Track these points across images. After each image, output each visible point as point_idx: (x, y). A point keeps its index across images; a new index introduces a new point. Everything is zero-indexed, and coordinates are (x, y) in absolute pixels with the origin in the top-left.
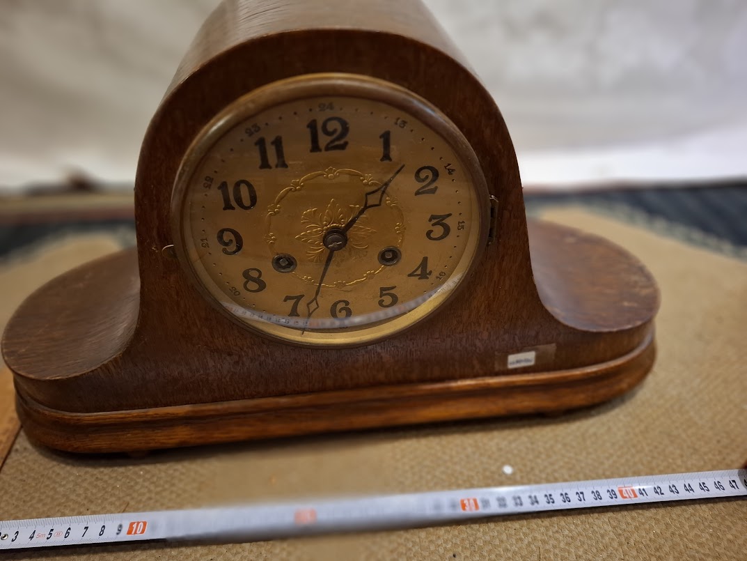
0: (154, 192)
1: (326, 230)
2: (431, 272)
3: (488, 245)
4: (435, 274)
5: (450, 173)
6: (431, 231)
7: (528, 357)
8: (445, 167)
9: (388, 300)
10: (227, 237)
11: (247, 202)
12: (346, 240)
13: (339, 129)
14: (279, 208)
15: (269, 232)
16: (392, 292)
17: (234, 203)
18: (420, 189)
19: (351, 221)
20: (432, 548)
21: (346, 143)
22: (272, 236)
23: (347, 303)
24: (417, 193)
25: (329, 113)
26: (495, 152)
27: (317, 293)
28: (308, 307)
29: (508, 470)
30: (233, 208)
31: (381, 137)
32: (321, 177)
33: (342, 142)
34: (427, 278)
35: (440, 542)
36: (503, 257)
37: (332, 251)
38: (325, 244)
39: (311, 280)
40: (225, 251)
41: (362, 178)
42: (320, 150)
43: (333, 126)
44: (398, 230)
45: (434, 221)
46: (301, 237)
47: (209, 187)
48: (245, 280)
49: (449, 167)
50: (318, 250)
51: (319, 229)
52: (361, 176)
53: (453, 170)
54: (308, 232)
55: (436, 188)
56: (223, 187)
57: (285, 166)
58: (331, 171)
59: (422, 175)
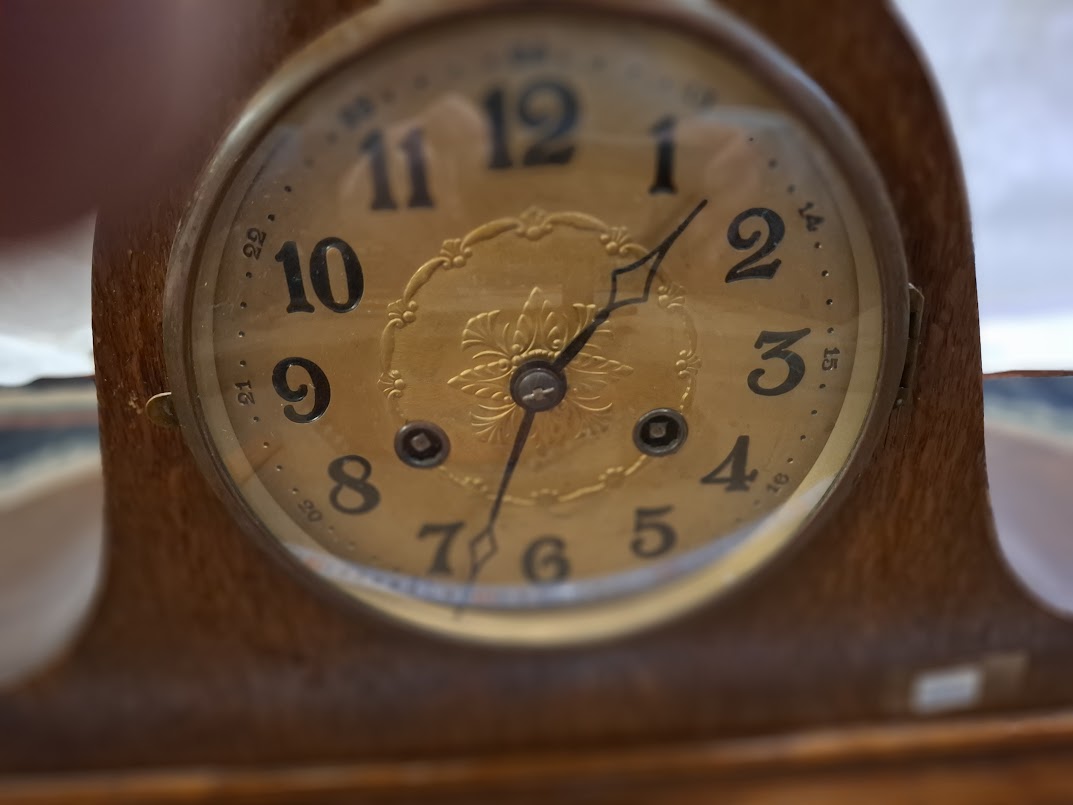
0: (134, 266)
1: (517, 363)
2: (754, 475)
3: (895, 406)
4: (764, 479)
5: (811, 227)
6: (759, 372)
8: (801, 212)
9: (652, 539)
10: (297, 377)
11: (340, 293)
12: (563, 390)
14: (414, 309)
15: (389, 368)
16: (667, 519)
17: (311, 296)
18: (739, 266)
19: (575, 341)
21: (572, 149)
22: (398, 377)
23: (559, 543)
24: (732, 276)
25: (534, 72)
26: (918, 178)
27: (494, 513)
28: (472, 552)
30: (310, 309)
31: (653, 133)
32: (508, 234)
33: (561, 145)
34: (746, 489)
36: (923, 441)
37: (531, 409)
38: (516, 394)
39: (479, 486)
40: (290, 414)
41: (604, 237)
42: (512, 166)
44: (682, 367)
45: (767, 347)
46: (462, 379)
47: (258, 253)
48: (333, 484)
49: (808, 212)
50: (499, 413)
51: (502, 361)
52: (603, 232)
53: (819, 220)
54: (477, 368)
55: (777, 263)
56: (288, 256)
57: (430, 204)
58: (533, 218)
59: (745, 231)
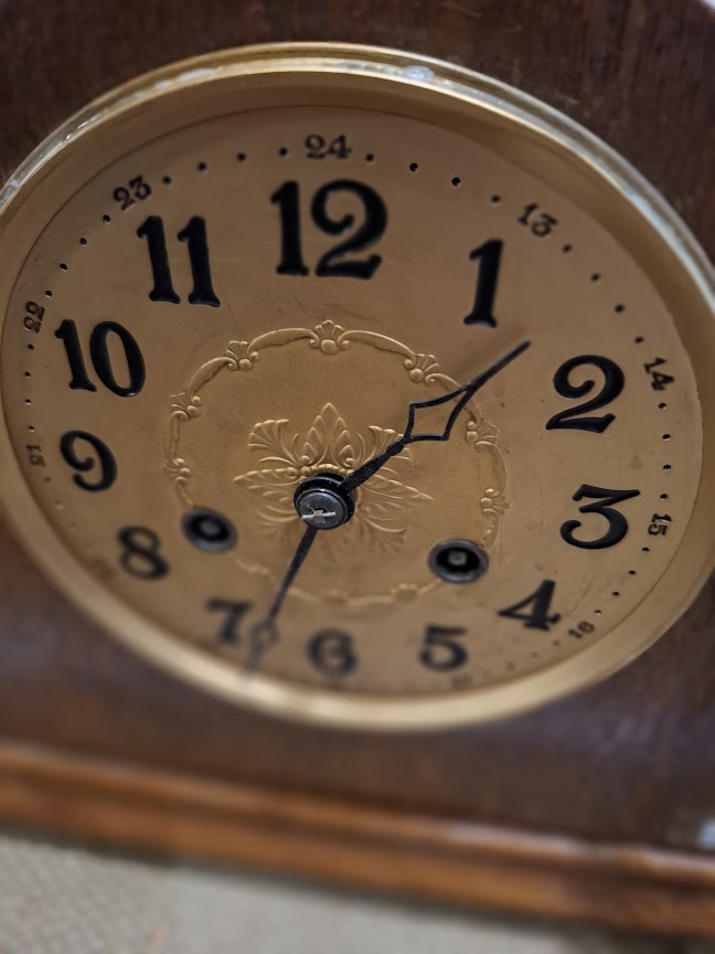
1: (307, 474)
2: (556, 619)
4: (568, 624)
5: (657, 385)
6: (576, 524)
8: (647, 367)
9: (442, 654)
10: (82, 450)
11: (121, 374)
12: (348, 509)
13: (360, 218)
14: (198, 405)
15: (174, 456)
16: (461, 640)
17: (92, 375)
18: (563, 415)
19: (368, 464)
21: (375, 261)
22: (183, 466)
24: (556, 423)
25: (333, 170)
27: (276, 610)
30: (92, 388)
31: (474, 255)
32: (301, 343)
33: (362, 256)
34: (547, 629)
37: (312, 530)
38: (299, 509)
39: (266, 577)
40: (79, 481)
41: (408, 361)
42: (304, 271)
43: (342, 205)
44: (488, 505)
45: (587, 501)
46: (248, 480)
47: (36, 328)
48: (123, 549)
49: (659, 369)
50: (283, 516)
51: (290, 469)
52: (408, 357)
53: (668, 379)
54: (264, 471)
55: (610, 418)
56: (66, 332)
57: (215, 302)
58: (328, 332)
59: (577, 378)
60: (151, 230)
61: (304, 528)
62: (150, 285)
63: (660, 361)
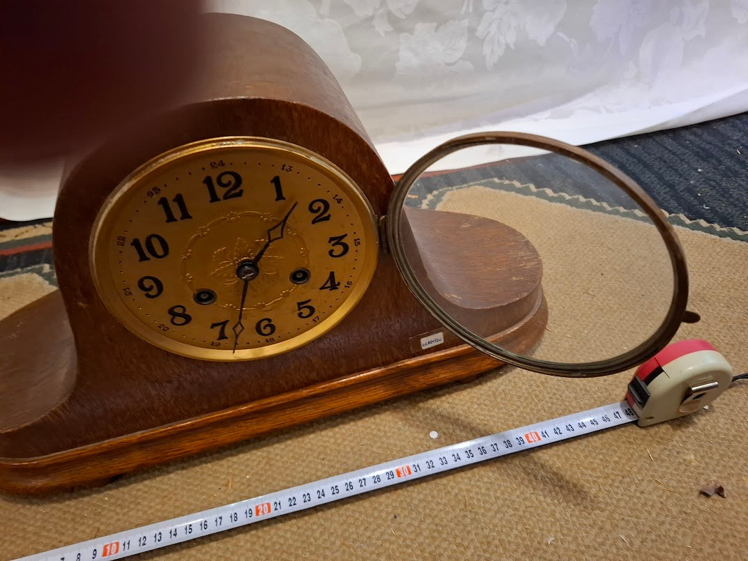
1: (238, 264)
2: (339, 284)
4: (343, 284)
5: (339, 202)
6: (333, 250)
7: (438, 338)
8: (334, 198)
9: (306, 312)
10: (148, 283)
11: (160, 251)
12: (257, 270)
13: (233, 181)
14: (191, 252)
15: (186, 273)
16: (309, 304)
17: (148, 254)
18: (315, 218)
19: (259, 253)
20: (376, 514)
21: (241, 191)
22: (190, 275)
23: (269, 320)
24: (314, 222)
25: (221, 170)
26: (374, 181)
27: (240, 317)
28: (235, 331)
29: (434, 435)
30: (148, 259)
31: (272, 182)
32: (224, 221)
33: (237, 191)
34: (337, 288)
35: (382, 508)
37: (246, 282)
38: (240, 276)
39: (232, 307)
40: (148, 296)
41: (261, 217)
42: (219, 200)
43: (225, 180)
44: (303, 254)
45: (333, 242)
46: (216, 273)
47: (123, 245)
48: (171, 317)
49: (337, 198)
50: (233, 281)
51: (231, 264)
52: (261, 215)
53: (341, 200)
54: (221, 268)
55: (329, 215)
56: (136, 243)
57: (190, 217)
58: (232, 215)
59: (315, 207)
60: (163, 202)
61: (243, 283)
62: (166, 218)
63: (336, 196)
